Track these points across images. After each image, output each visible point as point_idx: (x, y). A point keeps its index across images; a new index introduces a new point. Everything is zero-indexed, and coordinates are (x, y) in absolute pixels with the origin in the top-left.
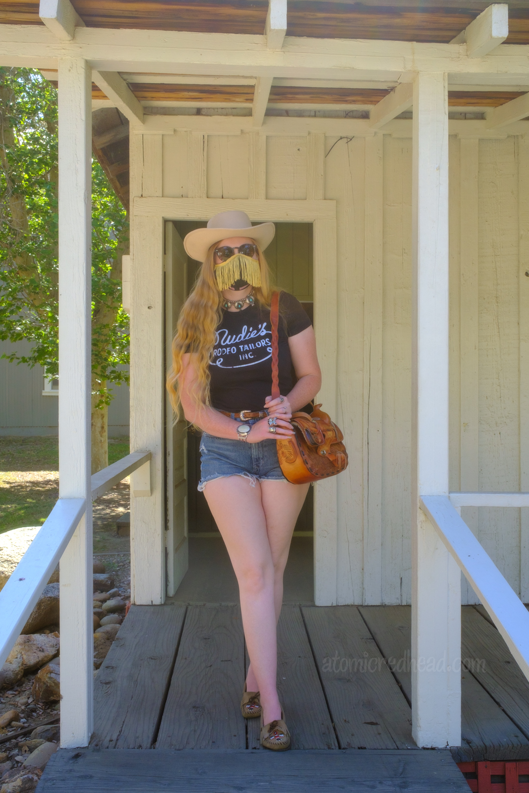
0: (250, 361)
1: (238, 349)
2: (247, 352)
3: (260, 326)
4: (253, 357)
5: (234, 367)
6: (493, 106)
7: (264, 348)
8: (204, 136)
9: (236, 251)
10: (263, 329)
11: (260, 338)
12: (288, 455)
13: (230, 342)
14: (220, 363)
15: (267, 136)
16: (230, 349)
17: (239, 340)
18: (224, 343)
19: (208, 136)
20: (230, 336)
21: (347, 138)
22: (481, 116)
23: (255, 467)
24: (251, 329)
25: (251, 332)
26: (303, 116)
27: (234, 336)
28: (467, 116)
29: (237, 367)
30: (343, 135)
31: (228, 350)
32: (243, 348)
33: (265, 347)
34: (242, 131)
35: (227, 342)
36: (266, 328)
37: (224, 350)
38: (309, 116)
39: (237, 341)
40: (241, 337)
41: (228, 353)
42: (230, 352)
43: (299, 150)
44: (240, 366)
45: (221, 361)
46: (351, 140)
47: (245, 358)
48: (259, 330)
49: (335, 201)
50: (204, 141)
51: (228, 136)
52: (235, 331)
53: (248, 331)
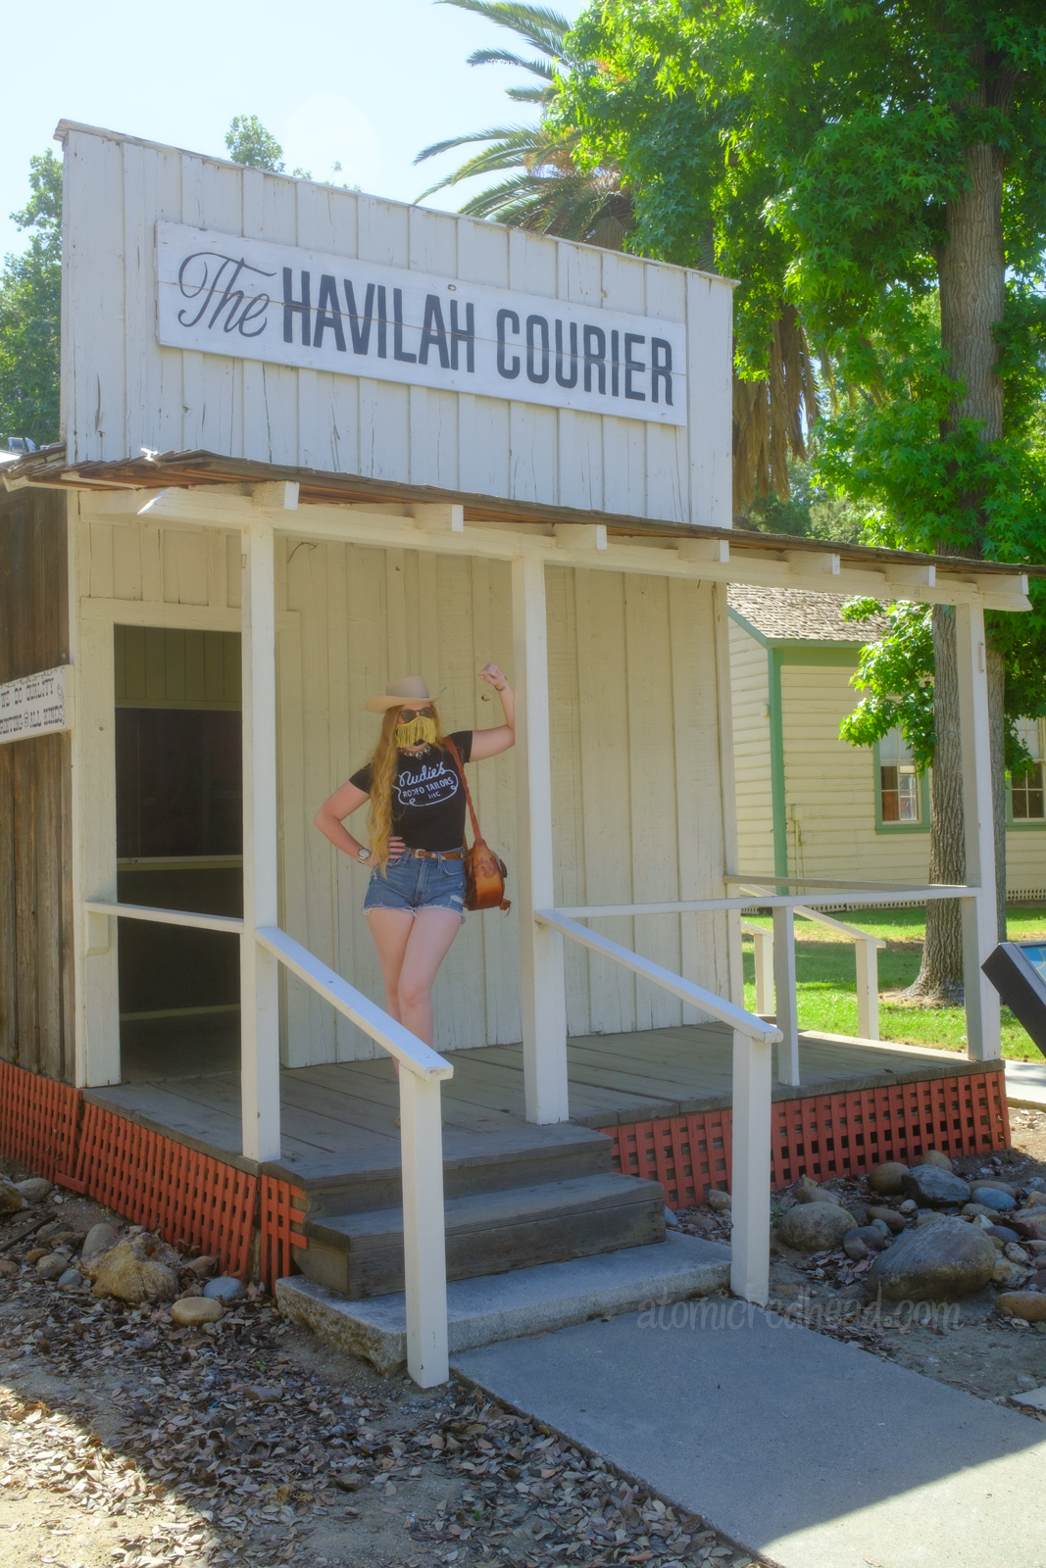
1: (426, 789)
2: (434, 791)
3: (438, 765)
4: (440, 795)
5: (426, 805)
7: (448, 787)
8: (159, 530)
9: (418, 713)
10: (441, 768)
13: (415, 782)
14: (413, 803)
18: (410, 783)
19: (163, 530)
21: (308, 544)
23: (416, 899)
24: (430, 770)
36: (444, 767)
37: (413, 791)
39: (421, 780)
41: (417, 793)
44: (431, 804)
47: (433, 796)
48: (438, 769)
49: (298, 613)
50: (159, 536)
52: (417, 772)
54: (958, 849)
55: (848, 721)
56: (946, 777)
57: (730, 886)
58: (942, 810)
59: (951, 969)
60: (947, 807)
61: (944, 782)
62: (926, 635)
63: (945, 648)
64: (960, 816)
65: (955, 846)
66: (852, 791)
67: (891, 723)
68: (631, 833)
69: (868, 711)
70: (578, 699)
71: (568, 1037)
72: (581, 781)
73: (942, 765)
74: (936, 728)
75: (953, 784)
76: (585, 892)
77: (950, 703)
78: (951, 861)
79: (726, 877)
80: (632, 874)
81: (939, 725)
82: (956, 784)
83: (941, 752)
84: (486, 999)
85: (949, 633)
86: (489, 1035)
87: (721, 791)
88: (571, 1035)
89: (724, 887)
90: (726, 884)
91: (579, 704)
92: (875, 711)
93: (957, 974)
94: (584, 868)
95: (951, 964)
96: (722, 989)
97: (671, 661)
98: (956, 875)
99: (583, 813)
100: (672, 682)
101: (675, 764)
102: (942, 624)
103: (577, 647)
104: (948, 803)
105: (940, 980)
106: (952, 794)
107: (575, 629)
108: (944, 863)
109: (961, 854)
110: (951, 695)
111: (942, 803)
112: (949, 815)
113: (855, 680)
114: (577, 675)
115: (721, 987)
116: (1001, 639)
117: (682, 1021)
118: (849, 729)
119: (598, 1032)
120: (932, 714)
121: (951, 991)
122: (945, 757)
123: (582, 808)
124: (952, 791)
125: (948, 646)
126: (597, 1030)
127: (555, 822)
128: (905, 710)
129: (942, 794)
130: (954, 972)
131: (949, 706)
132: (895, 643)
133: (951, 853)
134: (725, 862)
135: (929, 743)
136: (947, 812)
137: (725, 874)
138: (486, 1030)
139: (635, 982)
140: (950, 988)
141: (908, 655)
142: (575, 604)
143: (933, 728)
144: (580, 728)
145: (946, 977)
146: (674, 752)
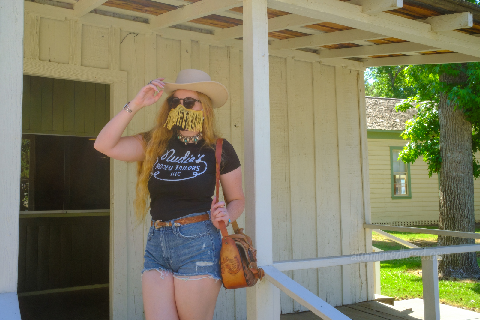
0: (177, 177)
1: (174, 168)
3: (199, 156)
4: (180, 175)
5: (164, 180)
6: (221, 27)
8: (37, 17)
11: (194, 164)
12: (232, 267)
13: (173, 160)
14: (156, 174)
15: (82, 24)
16: (169, 167)
17: (179, 161)
18: (168, 160)
19: (40, 17)
20: (175, 156)
21: (134, 33)
22: (211, 32)
24: (192, 155)
25: (191, 158)
26: (106, 15)
27: (178, 157)
28: (203, 31)
29: (166, 180)
30: (132, 31)
31: (167, 167)
32: (178, 167)
33: (193, 171)
34: (66, 18)
35: (171, 160)
36: (202, 159)
37: (164, 166)
38: (110, 16)
39: (178, 161)
40: (182, 159)
41: (165, 169)
42: (168, 169)
43: (103, 36)
44: (168, 180)
45: (158, 174)
46: (137, 35)
47: (174, 175)
49: (127, 72)
50: (37, 21)
51: (54, 20)
53: (190, 156)
54: (453, 208)
55: (403, 152)
56: (447, 176)
57: (367, 230)
58: (445, 191)
59: (452, 262)
60: (448, 189)
61: (446, 179)
62: (435, 116)
63: (446, 120)
64: (454, 194)
65: (452, 207)
66: (383, 184)
67: (420, 154)
68: (316, 201)
69: (411, 148)
70: (288, 128)
71: (281, 314)
72: (289, 172)
73: (445, 171)
74: (441, 155)
75: (451, 180)
76: (291, 234)
77: (449, 144)
78: (450, 213)
79: (365, 225)
80: (316, 223)
81: (443, 154)
82: (452, 180)
83: (444, 166)
84: (235, 296)
85: (447, 114)
86: (237, 316)
87: (362, 179)
88: (283, 314)
89: (364, 230)
90: (365, 229)
91: (288, 131)
92: (413, 148)
93: (454, 264)
94: (291, 220)
95: (452, 260)
96: (363, 285)
97: (337, 111)
98: (453, 220)
99: (290, 191)
100: (337, 122)
101: (339, 165)
102: (444, 110)
103: (287, 101)
104: (449, 188)
105: (446, 266)
106: (450, 184)
107: (287, 91)
108: (447, 214)
109: (455, 210)
110: (448, 140)
111: (445, 187)
112: (449, 193)
113: (403, 135)
114: (288, 116)
115: (362, 283)
116: (472, 116)
117: (342, 302)
118: (403, 156)
119: (298, 311)
120: (439, 149)
121: (452, 272)
122: (446, 168)
123: (290, 188)
124: (450, 182)
125: (447, 119)
126: (297, 310)
127: (274, 196)
128: (426, 148)
129: (445, 184)
130: (453, 263)
131: (448, 145)
132: (421, 120)
133: (450, 210)
134: (364, 217)
135: (439, 162)
136: (448, 192)
137: (364, 223)
138: (235, 313)
139: (318, 282)
140: (452, 271)
141: (426, 125)
142: (286, 78)
143: (440, 155)
144: (289, 144)
145: (449, 265)
146: (338, 159)
